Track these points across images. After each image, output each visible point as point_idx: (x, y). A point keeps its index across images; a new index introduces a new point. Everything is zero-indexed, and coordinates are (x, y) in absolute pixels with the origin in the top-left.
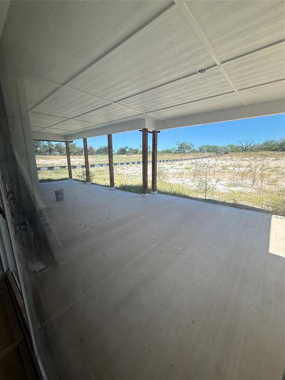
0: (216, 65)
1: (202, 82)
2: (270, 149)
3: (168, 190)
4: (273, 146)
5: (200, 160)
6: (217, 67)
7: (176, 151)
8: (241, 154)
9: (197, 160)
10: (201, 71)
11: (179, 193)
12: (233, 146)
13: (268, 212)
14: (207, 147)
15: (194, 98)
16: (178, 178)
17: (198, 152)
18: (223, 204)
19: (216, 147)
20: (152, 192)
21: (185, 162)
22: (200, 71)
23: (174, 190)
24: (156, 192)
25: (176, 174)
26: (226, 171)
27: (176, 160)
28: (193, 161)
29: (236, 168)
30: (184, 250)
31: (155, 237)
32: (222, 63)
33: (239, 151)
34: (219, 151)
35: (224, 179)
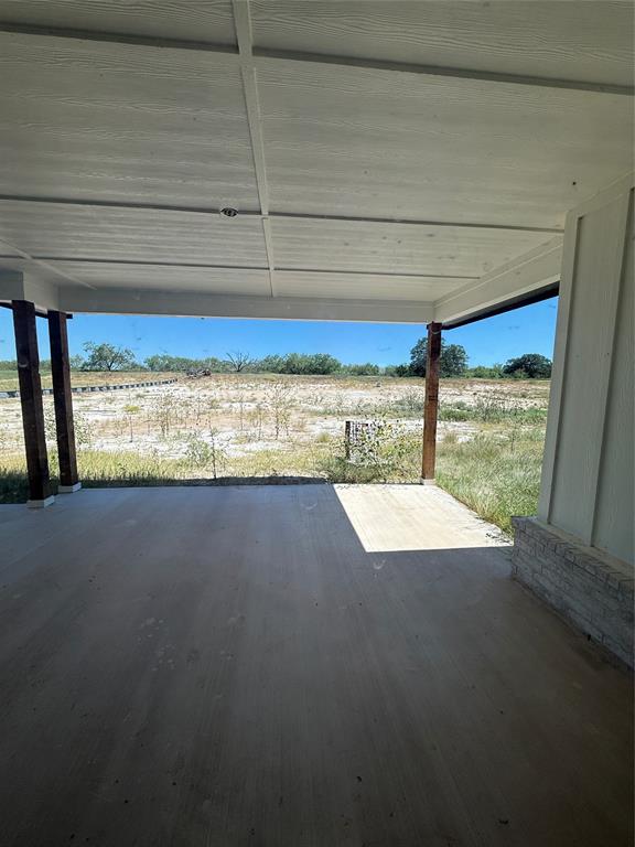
0: (260, 213)
1: (220, 232)
2: (274, 370)
3: (113, 472)
4: (278, 364)
5: (155, 388)
6: (260, 217)
7: (86, 364)
8: (233, 376)
9: (148, 389)
10: (229, 212)
11: (146, 476)
12: (216, 361)
13: (321, 481)
14: (164, 358)
15: (193, 258)
16: (116, 436)
17: (146, 370)
18: (253, 481)
19: (185, 361)
20: (61, 489)
21: (120, 394)
22: (225, 211)
23: (131, 470)
24: (78, 486)
25: (105, 425)
26: (220, 411)
27: (93, 389)
28: (140, 391)
29: (234, 405)
30: (243, 618)
31: (151, 621)
32: (271, 213)
33: (227, 371)
34: (192, 369)
35: (225, 429)
